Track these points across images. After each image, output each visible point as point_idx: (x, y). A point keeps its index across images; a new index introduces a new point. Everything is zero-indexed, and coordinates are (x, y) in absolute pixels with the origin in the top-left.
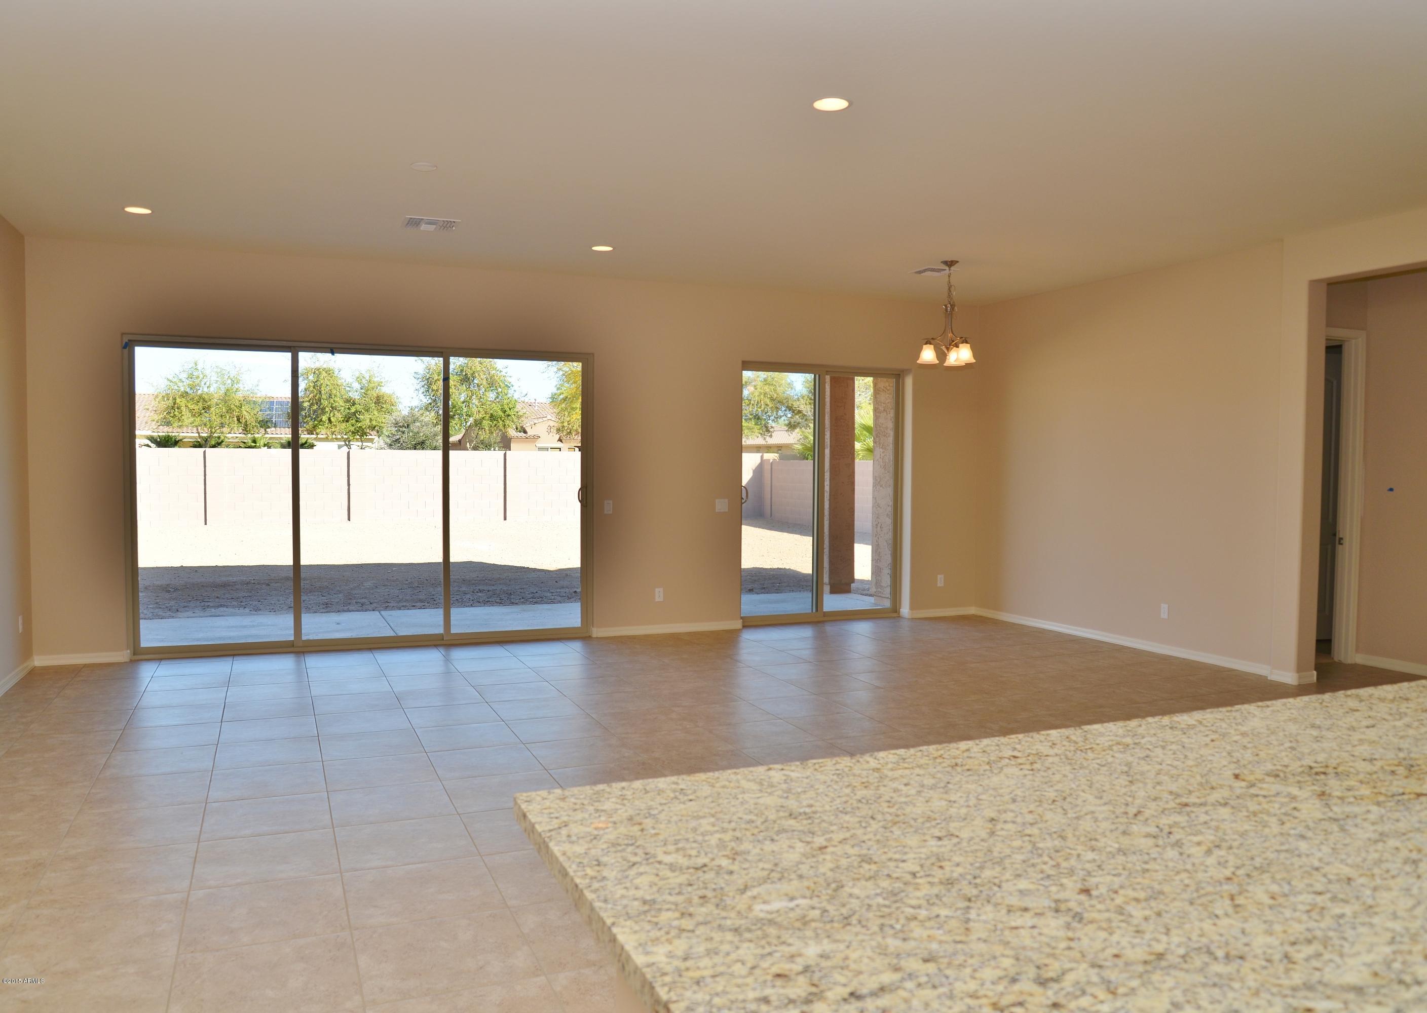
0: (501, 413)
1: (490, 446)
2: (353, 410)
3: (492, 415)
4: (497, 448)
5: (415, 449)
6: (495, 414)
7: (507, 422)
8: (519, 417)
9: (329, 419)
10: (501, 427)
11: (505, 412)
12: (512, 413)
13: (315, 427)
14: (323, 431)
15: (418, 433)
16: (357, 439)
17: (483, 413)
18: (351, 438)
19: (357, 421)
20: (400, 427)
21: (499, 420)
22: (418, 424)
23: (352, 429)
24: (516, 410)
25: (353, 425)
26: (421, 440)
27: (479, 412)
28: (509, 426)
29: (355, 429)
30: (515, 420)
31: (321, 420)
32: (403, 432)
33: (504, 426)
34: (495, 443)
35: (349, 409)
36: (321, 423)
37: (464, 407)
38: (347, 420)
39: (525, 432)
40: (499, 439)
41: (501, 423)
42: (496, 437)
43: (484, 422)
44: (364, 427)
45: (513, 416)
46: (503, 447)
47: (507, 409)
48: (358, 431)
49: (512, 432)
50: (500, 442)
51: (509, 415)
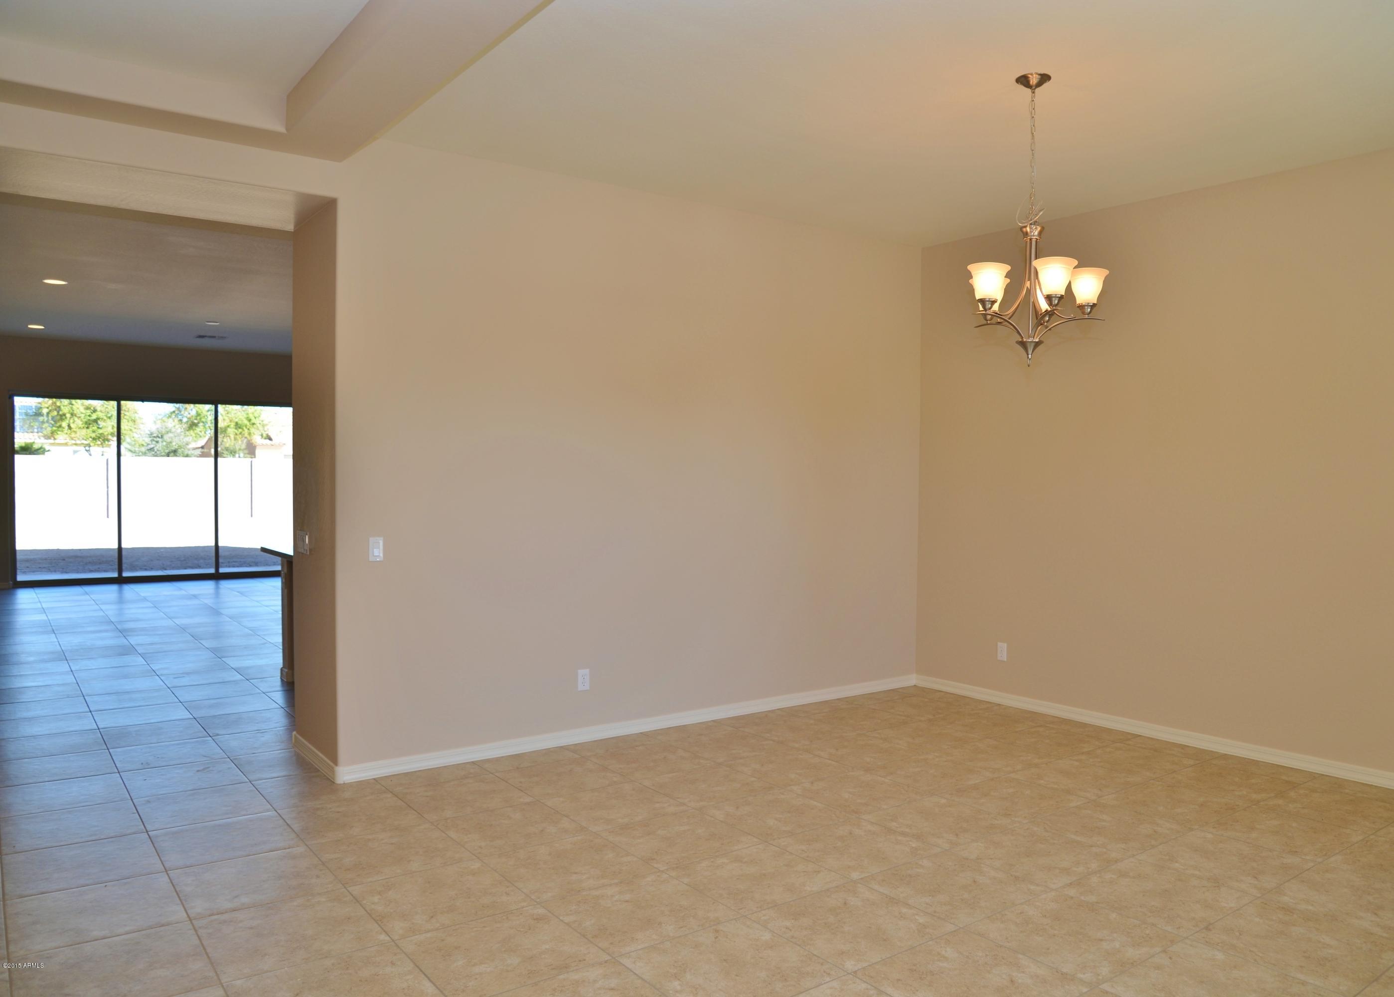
0: (246, 422)
1: (235, 452)
2: (94, 416)
3: (237, 424)
4: (242, 455)
5: (168, 456)
6: (240, 422)
7: (252, 430)
8: (263, 426)
9: (69, 426)
10: (246, 435)
11: (250, 420)
12: (257, 421)
13: (53, 433)
14: (61, 437)
15: (171, 442)
16: (98, 445)
17: (228, 421)
18: (92, 444)
19: (98, 428)
20: (154, 437)
21: (244, 428)
22: (170, 435)
23: (93, 435)
24: (261, 418)
25: (94, 432)
26: (173, 449)
27: (224, 420)
28: (254, 434)
29: (96, 436)
30: (261, 428)
31: (60, 426)
32: (157, 442)
33: (250, 434)
34: (240, 449)
35: (89, 416)
36: (60, 429)
37: (209, 416)
38: (88, 424)
39: (270, 439)
40: (244, 446)
41: (246, 430)
42: (241, 444)
43: (229, 430)
44: (106, 433)
45: (258, 425)
46: (249, 454)
47: (253, 418)
48: (99, 438)
49: (257, 439)
50: (245, 449)
51: (254, 424)
